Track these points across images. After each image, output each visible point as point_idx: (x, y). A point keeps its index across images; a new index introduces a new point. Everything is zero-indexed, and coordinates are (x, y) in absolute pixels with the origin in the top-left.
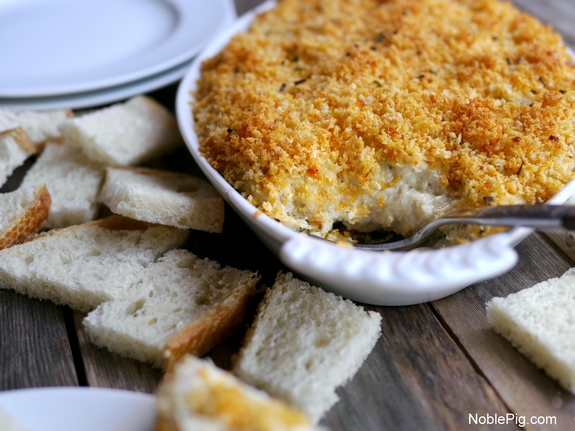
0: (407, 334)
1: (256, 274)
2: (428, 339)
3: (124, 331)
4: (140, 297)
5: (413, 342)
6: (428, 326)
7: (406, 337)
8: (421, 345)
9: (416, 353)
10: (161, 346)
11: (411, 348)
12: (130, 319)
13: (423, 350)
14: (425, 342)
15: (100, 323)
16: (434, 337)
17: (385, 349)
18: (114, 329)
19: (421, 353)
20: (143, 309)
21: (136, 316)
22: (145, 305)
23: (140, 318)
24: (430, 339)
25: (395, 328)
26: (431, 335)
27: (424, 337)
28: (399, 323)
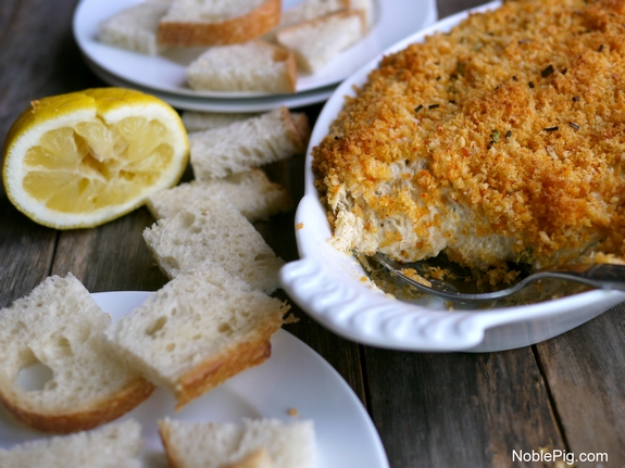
0: (513, 416)
1: (284, 304)
2: (533, 425)
3: (139, 354)
4: (162, 314)
5: (517, 426)
6: (537, 411)
7: (510, 419)
8: (523, 431)
9: (516, 438)
10: (174, 379)
11: (513, 431)
12: (148, 340)
13: (523, 436)
14: (528, 427)
15: (117, 338)
16: (540, 424)
17: (486, 428)
18: (131, 349)
19: (520, 439)
20: (162, 331)
21: (154, 337)
22: (166, 325)
23: (158, 342)
24: (535, 426)
25: (503, 405)
26: (537, 422)
27: (530, 421)
28: (509, 402)
